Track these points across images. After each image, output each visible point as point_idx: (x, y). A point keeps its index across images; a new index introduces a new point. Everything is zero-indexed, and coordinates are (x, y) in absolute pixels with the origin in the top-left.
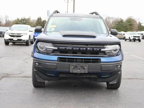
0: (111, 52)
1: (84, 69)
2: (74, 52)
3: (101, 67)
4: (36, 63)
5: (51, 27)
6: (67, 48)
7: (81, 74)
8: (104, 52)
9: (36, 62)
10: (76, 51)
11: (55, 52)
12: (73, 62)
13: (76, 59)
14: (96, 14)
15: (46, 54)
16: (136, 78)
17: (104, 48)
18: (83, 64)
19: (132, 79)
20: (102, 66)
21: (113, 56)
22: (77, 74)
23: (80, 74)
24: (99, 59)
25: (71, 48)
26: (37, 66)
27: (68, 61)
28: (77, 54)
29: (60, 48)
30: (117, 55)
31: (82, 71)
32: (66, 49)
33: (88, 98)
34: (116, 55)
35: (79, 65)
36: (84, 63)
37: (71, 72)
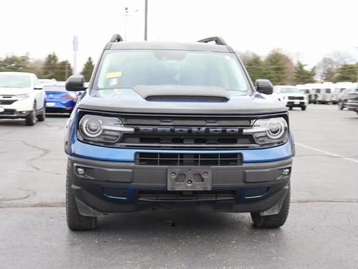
0: (266, 136)
1: (203, 180)
2: (177, 138)
3: (245, 173)
4: (80, 169)
5: (107, 77)
6: (160, 129)
7: (195, 193)
8: (250, 138)
9: (78, 167)
10: (181, 135)
11: (128, 139)
12: (174, 163)
13: (182, 155)
14: (218, 41)
15: (102, 145)
16: (317, 199)
17: (251, 126)
18: (199, 168)
19: (307, 201)
20: (247, 171)
21: (271, 145)
22: (185, 194)
23: (191, 194)
24: (239, 156)
25: (168, 129)
26: (82, 176)
27: (162, 163)
28: (182, 142)
29: (142, 128)
30: (281, 143)
31: (198, 187)
32: (155, 130)
33: (214, 254)
34: (278, 143)
35: (189, 170)
36: (203, 167)
37: (169, 189)
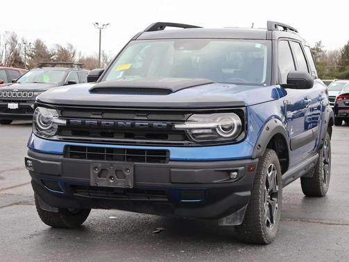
1: (125, 177)
2: (104, 132)
3: (170, 172)
6: (88, 121)
8: (184, 134)
9: (27, 159)
11: (62, 132)
13: (108, 150)
17: (183, 122)
18: (123, 164)
20: (172, 170)
24: (167, 153)
25: (95, 122)
28: (112, 137)
31: (120, 184)
32: (83, 123)
35: (112, 165)
37: (92, 185)
